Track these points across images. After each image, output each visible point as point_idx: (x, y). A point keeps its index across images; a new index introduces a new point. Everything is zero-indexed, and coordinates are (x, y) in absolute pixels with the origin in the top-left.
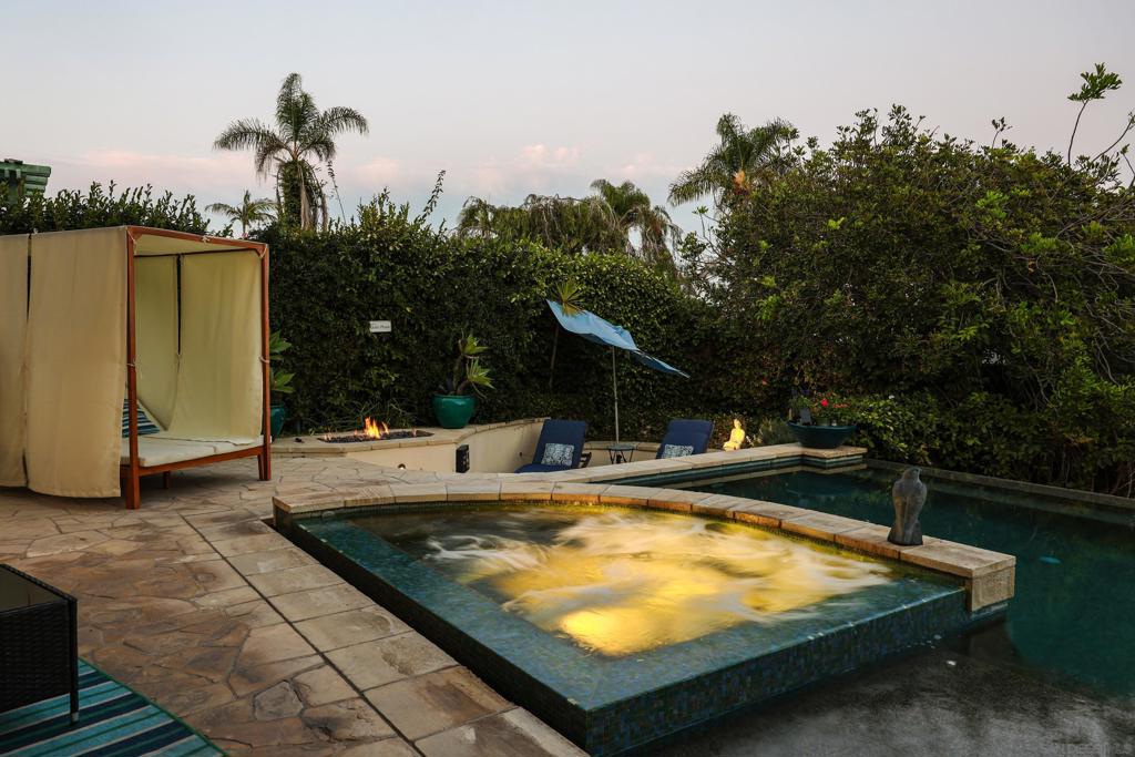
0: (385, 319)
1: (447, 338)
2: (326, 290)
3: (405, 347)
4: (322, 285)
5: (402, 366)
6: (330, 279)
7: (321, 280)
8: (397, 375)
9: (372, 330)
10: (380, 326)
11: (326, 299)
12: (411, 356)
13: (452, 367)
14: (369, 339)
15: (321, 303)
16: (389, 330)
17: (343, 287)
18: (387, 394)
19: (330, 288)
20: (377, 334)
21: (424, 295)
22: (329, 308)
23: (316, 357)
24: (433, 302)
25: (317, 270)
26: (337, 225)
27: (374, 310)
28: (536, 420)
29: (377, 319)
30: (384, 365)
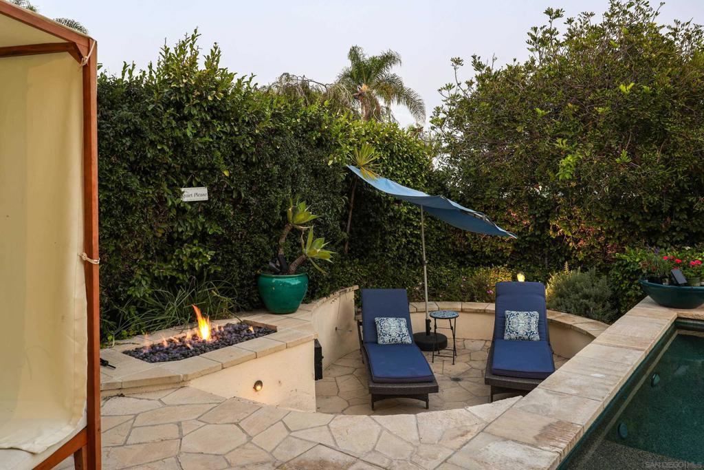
0: (199, 185)
1: (274, 207)
2: (130, 148)
3: (222, 219)
4: (127, 141)
5: (219, 242)
6: (136, 133)
7: (126, 135)
8: (212, 253)
9: (185, 199)
10: (195, 194)
11: (132, 159)
12: (230, 229)
13: (277, 240)
14: (181, 210)
15: (124, 165)
16: (206, 198)
17: (153, 144)
18: (199, 276)
19: (137, 145)
20: (191, 203)
21: (243, 156)
22: (133, 171)
23: (117, 237)
24: (253, 164)
25: (121, 120)
26: (130, 72)
27: (187, 175)
28: (348, 289)
29: (190, 185)
30: (196, 242)
